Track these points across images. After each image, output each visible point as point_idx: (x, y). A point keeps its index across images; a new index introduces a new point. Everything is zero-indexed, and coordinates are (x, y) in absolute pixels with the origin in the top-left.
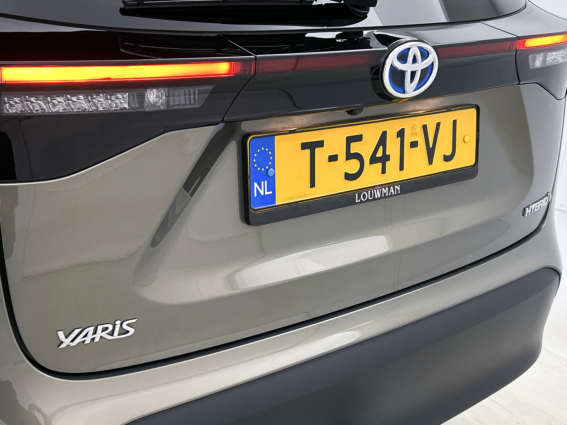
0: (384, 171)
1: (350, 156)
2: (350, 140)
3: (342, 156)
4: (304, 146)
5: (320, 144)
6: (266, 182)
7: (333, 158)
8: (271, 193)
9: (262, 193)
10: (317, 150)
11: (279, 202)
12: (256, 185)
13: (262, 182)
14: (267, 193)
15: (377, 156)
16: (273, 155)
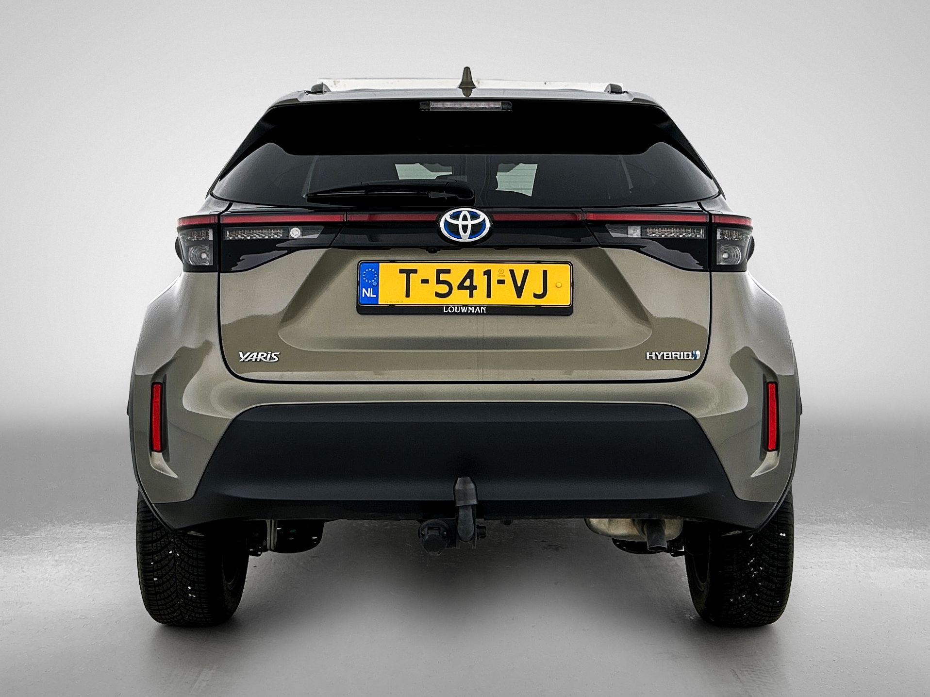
0: (471, 296)
1: (439, 282)
2: (439, 272)
3: (433, 280)
4: (401, 271)
5: (415, 271)
6: (372, 289)
7: (424, 281)
8: (375, 296)
9: (368, 295)
10: (411, 275)
11: (381, 302)
12: (364, 290)
13: (369, 289)
14: (372, 296)
15: (465, 285)
16: (378, 273)
